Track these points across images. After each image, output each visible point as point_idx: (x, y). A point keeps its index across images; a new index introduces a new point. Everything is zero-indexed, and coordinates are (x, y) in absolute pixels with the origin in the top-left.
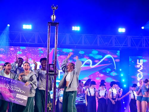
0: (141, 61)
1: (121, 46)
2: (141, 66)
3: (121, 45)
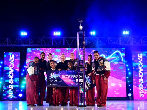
0: (141, 54)
2: (141, 59)
3: (126, 44)
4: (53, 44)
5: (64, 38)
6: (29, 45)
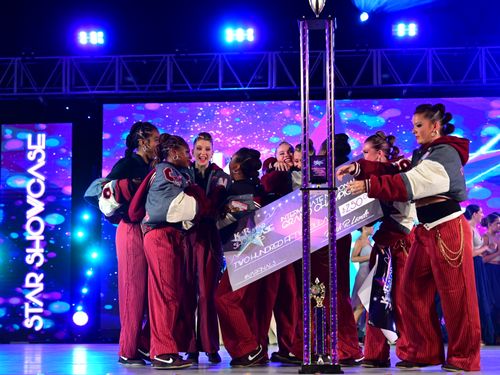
4: (223, 82)
5: (274, 53)
6: (113, 89)
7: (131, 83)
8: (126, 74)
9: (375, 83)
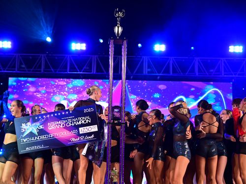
1: (234, 76)
4: (69, 69)
5: (96, 56)
6: (15, 70)
7: (24, 68)
8: (21, 64)
9: (144, 72)
